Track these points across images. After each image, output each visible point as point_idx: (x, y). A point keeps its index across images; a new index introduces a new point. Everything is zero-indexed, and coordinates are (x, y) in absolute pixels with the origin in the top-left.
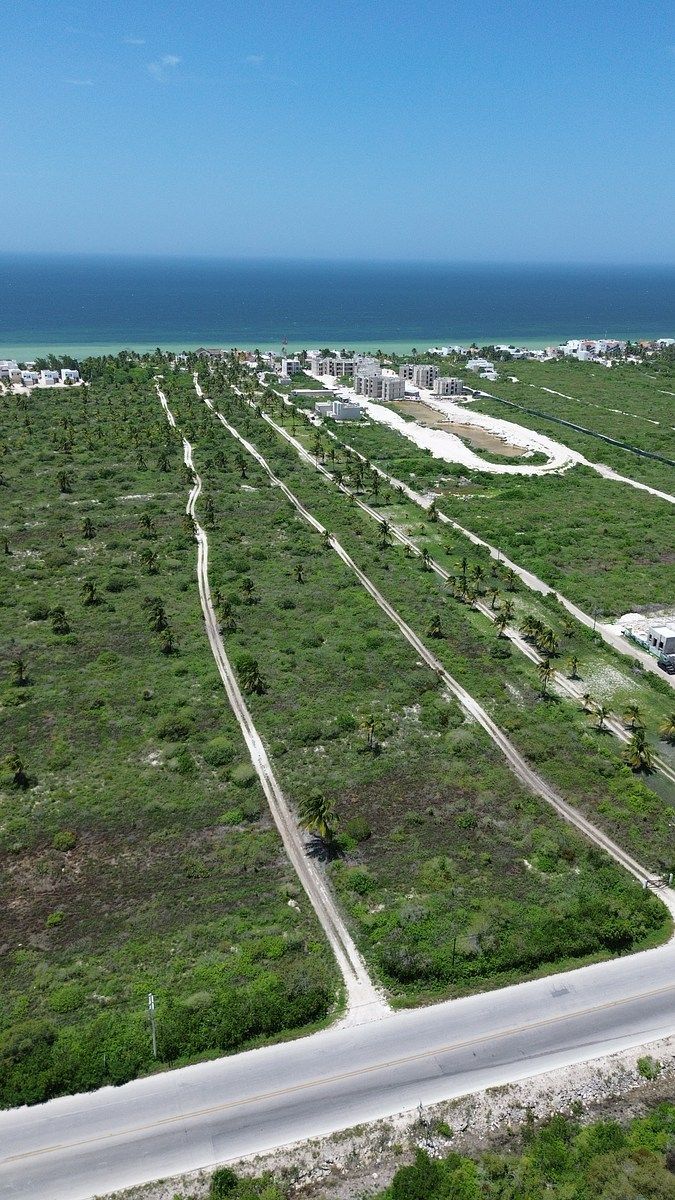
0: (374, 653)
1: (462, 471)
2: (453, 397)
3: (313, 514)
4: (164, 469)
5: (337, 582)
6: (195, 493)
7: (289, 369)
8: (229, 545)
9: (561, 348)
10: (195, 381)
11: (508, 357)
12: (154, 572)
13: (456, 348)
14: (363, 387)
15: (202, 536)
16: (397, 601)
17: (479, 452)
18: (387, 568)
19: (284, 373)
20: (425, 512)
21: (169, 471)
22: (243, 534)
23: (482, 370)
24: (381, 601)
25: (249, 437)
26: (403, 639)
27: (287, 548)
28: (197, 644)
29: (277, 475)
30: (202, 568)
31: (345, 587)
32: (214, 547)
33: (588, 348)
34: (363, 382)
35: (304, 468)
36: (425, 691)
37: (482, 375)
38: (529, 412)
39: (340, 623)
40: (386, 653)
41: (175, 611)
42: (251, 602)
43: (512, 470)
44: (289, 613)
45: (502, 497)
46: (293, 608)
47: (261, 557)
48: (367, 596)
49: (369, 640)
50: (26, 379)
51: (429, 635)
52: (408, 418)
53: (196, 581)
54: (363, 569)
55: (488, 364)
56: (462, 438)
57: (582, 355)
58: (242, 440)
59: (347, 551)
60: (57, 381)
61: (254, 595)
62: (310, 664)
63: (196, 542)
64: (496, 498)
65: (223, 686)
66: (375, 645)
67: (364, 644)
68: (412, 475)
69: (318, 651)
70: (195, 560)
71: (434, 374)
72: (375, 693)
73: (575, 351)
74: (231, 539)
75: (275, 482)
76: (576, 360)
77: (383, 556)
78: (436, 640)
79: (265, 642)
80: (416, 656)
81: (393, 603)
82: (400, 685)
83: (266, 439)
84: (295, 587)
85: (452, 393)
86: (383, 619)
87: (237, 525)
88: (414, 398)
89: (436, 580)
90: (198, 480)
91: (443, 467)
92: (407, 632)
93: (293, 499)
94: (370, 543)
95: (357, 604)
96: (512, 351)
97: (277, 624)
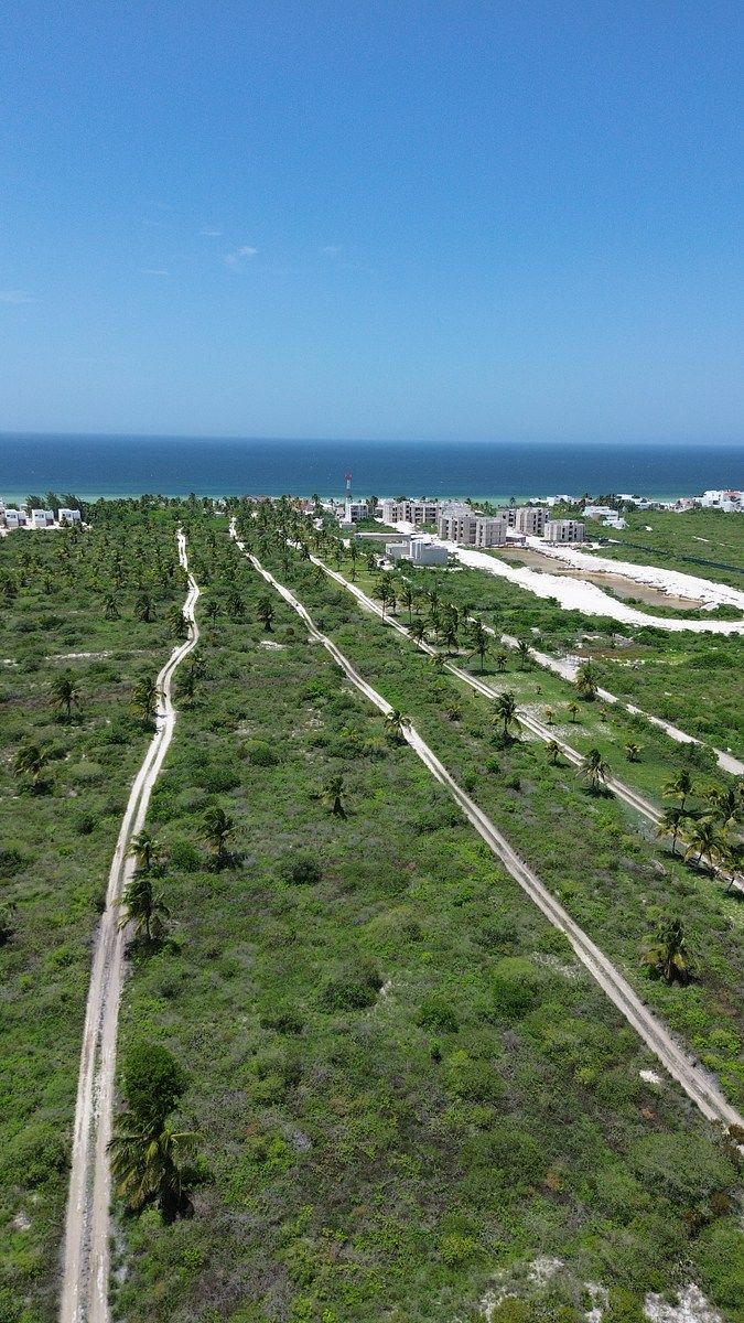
0: (517, 1032)
1: (614, 627)
2: (573, 544)
3: (373, 685)
4: (146, 618)
5: (415, 818)
6: (180, 653)
7: (353, 514)
8: (211, 736)
9: (697, 500)
10: (232, 525)
11: (632, 507)
12: (42, 789)
13: (565, 498)
14: (450, 531)
15: (167, 717)
16: (551, 866)
17: (631, 603)
18: (516, 786)
19: (348, 518)
20: (570, 684)
21: (153, 621)
22: (243, 716)
23: (603, 517)
24: (515, 867)
25: (288, 582)
26: (588, 986)
27: (320, 743)
28: (51, 993)
29: (321, 627)
30: (145, 780)
31: (432, 829)
32: (183, 737)
33: (732, 499)
34: (450, 525)
35: (365, 619)
36: (704, 1222)
37: (605, 523)
38: (684, 559)
39: (425, 923)
40: (555, 1036)
41: (43, 888)
42: (225, 861)
43: (697, 626)
44: (305, 895)
45: (696, 664)
46: (316, 880)
47: (267, 760)
48: (483, 852)
49: (501, 989)
50: (9, 519)
51: (654, 974)
52: (516, 564)
53: (118, 811)
54: (469, 788)
55: (610, 512)
56: (600, 587)
57: (727, 506)
58: (278, 586)
59: (435, 749)
60: (50, 522)
61: (232, 848)
62: (338, 1074)
63: (150, 728)
64: (686, 665)
65: (64, 1166)
66: (517, 1003)
67: (488, 1000)
68: (535, 630)
69: (366, 1020)
70: (137, 764)
71: (543, 518)
72: (539, 1219)
73: (715, 503)
74: (217, 725)
75: (316, 636)
76: (720, 511)
77: (507, 762)
78: (676, 988)
79: (229, 988)
80: (634, 1046)
81: (547, 871)
82: (617, 1183)
83: (310, 584)
84: (325, 826)
85: (570, 539)
86: (527, 919)
87: (236, 702)
88: (519, 544)
89: (623, 815)
90: (194, 633)
91: (578, 621)
92: (591, 958)
93: (341, 660)
94: (478, 735)
95: (462, 872)
96: (637, 501)
97: (272, 927)
